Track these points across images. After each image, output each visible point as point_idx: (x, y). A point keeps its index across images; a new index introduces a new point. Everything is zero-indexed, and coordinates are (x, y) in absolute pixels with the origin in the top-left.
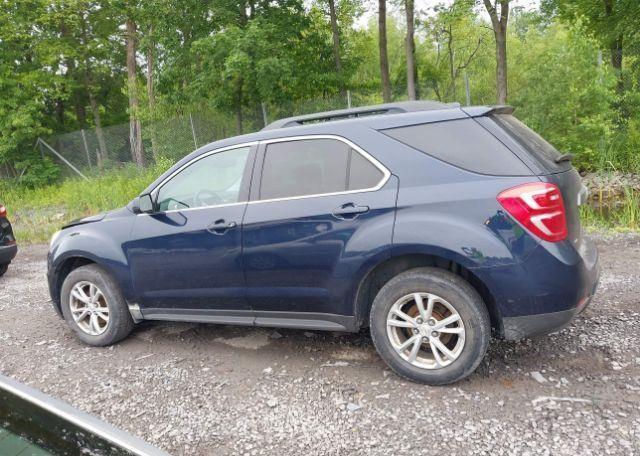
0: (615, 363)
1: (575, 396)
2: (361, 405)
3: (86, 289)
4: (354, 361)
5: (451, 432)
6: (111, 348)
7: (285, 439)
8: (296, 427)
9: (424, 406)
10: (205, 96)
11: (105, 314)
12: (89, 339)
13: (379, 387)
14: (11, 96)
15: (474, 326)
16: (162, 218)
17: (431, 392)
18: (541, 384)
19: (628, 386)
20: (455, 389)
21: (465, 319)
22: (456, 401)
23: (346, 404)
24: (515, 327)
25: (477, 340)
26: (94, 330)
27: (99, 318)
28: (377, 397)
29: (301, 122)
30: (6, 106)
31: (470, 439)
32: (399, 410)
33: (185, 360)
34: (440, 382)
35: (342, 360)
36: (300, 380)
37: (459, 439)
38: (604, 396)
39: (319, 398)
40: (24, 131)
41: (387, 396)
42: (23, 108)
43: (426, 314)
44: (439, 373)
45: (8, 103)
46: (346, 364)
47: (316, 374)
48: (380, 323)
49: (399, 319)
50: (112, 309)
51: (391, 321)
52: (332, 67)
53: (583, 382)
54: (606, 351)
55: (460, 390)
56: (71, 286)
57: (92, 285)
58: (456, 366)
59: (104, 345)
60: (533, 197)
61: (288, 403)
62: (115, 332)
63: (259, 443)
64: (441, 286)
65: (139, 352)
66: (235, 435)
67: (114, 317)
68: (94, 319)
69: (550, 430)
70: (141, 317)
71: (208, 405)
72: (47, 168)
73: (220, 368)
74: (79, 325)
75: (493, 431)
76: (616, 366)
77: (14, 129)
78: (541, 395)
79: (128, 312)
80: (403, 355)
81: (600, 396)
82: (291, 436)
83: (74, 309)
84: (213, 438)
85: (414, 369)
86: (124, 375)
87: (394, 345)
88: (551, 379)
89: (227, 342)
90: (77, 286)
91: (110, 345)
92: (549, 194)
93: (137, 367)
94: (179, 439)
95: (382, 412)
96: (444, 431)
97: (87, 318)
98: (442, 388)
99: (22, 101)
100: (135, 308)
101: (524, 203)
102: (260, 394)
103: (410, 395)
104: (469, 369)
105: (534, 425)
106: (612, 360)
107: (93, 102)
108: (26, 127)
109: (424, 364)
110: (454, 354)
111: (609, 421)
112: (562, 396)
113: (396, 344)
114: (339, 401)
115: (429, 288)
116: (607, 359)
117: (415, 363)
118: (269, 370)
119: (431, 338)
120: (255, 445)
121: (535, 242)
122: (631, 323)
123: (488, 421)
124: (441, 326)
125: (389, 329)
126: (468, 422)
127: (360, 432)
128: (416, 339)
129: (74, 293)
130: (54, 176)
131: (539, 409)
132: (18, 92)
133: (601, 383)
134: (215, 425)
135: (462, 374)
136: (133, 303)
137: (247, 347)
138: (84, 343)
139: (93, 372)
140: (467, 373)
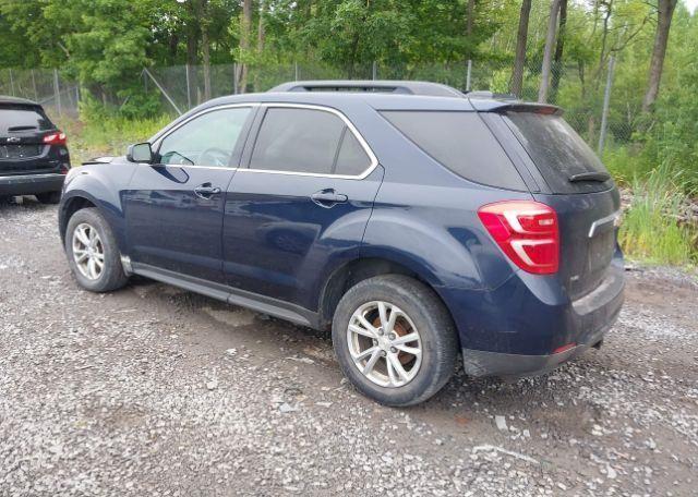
0: (597, 427)
1: (525, 453)
2: (296, 408)
3: (87, 232)
4: (322, 360)
5: (364, 459)
6: (102, 296)
7: (199, 424)
8: (217, 415)
9: (358, 426)
10: (314, 45)
11: (101, 260)
12: (85, 283)
13: (326, 393)
14: (121, 19)
15: (431, 351)
16: (162, 171)
17: (376, 411)
18: (498, 430)
19: (593, 456)
20: (402, 414)
21: (424, 340)
22: (395, 427)
23: (281, 404)
24: (476, 362)
25: (432, 366)
26: (90, 274)
27: (96, 265)
28: (319, 403)
29: (309, 88)
30: (113, 29)
31: (378, 472)
32: (329, 422)
33: (160, 323)
34: (389, 402)
35: (311, 357)
36: (254, 368)
37: (366, 468)
38: (557, 461)
39: (260, 391)
40: (126, 57)
41: (328, 404)
42: (130, 34)
43: (387, 325)
44: (390, 392)
45: (115, 25)
46: (312, 361)
47: (275, 365)
48: (341, 325)
49: (361, 326)
50: (106, 256)
51: (352, 327)
52: (460, 30)
53: (545, 439)
54: (598, 412)
55: (407, 417)
56: (75, 226)
57: (92, 229)
58: (408, 389)
59: (96, 291)
60: (518, 217)
61: (226, 390)
62: (107, 281)
63: (173, 423)
64: (405, 298)
65: (125, 305)
66: (157, 409)
67: (107, 265)
68: (91, 263)
69: (470, 483)
70: (130, 269)
71: (152, 373)
72: (148, 100)
73: (188, 339)
74: (79, 266)
75: (407, 469)
76: (597, 431)
77: (117, 54)
78: (489, 443)
79: (121, 263)
80: (359, 365)
81: (553, 460)
82: (207, 423)
83: (76, 249)
84: (134, 406)
85: (367, 383)
86: (96, 325)
87: (352, 352)
88: (512, 428)
89: (212, 313)
90: (80, 226)
91: (102, 293)
92: (538, 217)
93: (112, 320)
94: (102, 400)
95: (312, 420)
96: (358, 456)
97: (85, 261)
98: (390, 410)
99: (130, 26)
100: (126, 260)
101: (506, 222)
102: (207, 373)
103: (353, 409)
104: (419, 396)
105: (457, 473)
106: (597, 423)
107: (204, 37)
108: (128, 54)
109: (377, 380)
110: (408, 376)
111: (541, 490)
112: (510, 450)
113: (354, 351)
114: (276, 398)
115: (392, 298)
116: (592, 420)
117: (369, 376)
118: (232, 351)
119: (389, 353)
120: (168, 424)
121: (511, 270)
122: (652, 386)
123: (411, 457)
124: (400, 342)
125: (349, 335)
126: (389, 453)
127: (275, 435)
128: (375, 351)
129: (76, 233)
130: (154, 110)
131: (474, 457)
132: (128, 15)
133: (567, 446)
134: (144, 395)
135: (412, 399)
136: (125, 254)
137: (229, 323)
138: (80, 286)
139: (71, 316)
140: (417, 400)
